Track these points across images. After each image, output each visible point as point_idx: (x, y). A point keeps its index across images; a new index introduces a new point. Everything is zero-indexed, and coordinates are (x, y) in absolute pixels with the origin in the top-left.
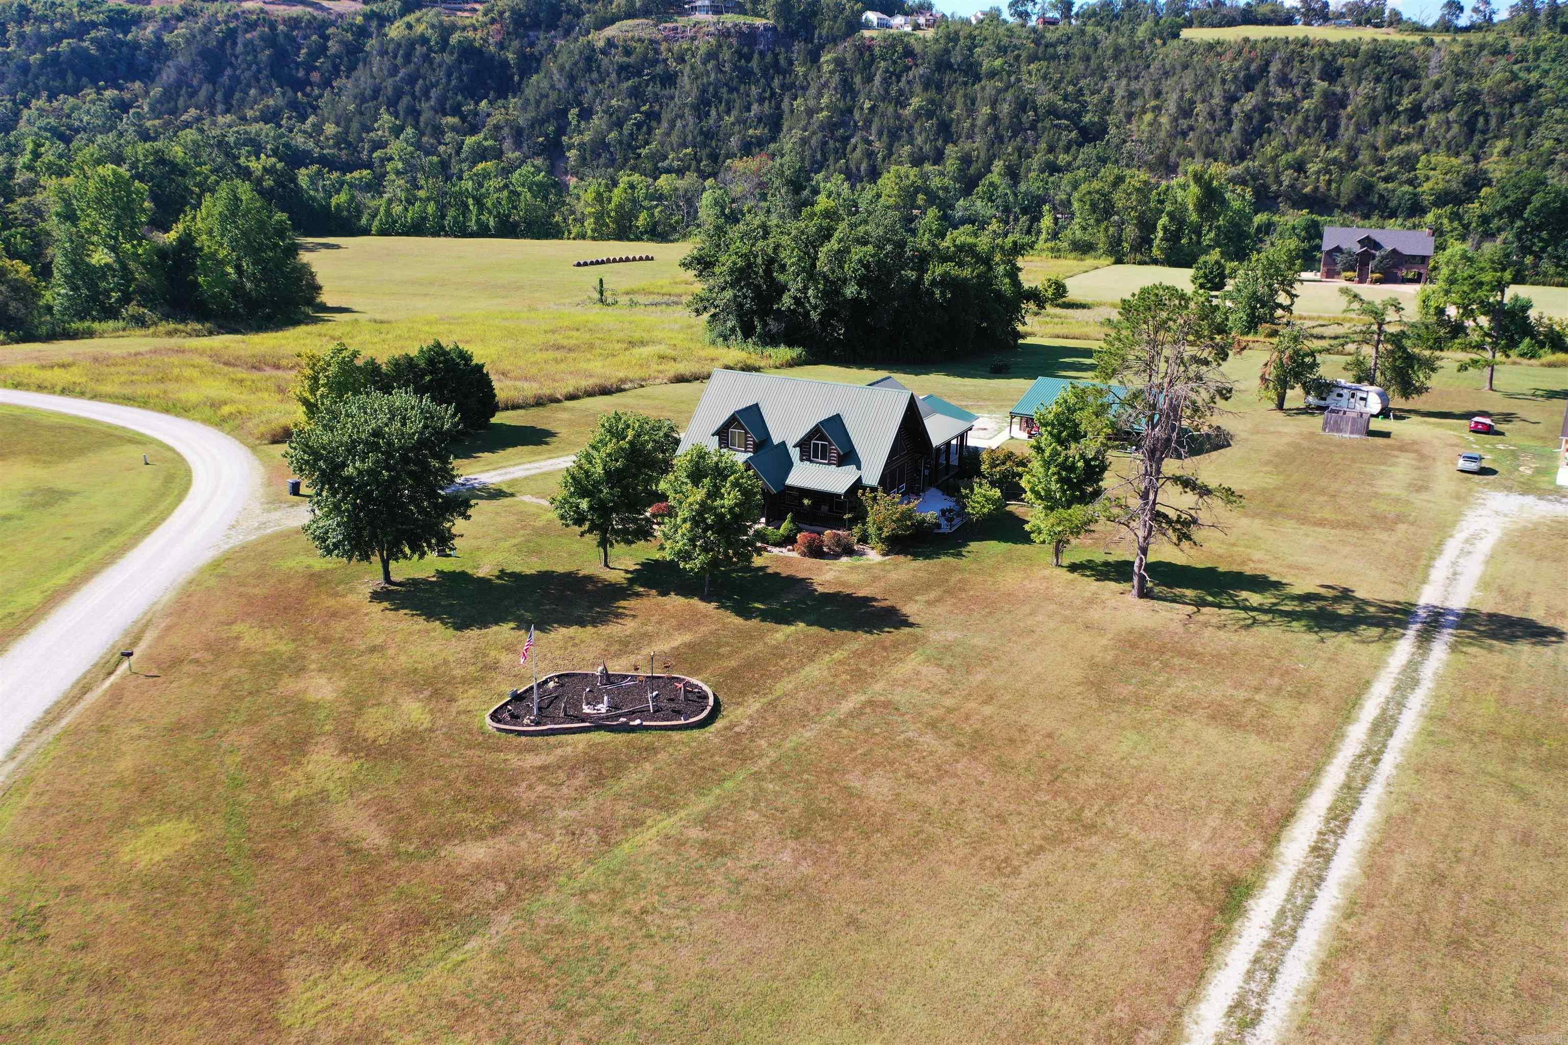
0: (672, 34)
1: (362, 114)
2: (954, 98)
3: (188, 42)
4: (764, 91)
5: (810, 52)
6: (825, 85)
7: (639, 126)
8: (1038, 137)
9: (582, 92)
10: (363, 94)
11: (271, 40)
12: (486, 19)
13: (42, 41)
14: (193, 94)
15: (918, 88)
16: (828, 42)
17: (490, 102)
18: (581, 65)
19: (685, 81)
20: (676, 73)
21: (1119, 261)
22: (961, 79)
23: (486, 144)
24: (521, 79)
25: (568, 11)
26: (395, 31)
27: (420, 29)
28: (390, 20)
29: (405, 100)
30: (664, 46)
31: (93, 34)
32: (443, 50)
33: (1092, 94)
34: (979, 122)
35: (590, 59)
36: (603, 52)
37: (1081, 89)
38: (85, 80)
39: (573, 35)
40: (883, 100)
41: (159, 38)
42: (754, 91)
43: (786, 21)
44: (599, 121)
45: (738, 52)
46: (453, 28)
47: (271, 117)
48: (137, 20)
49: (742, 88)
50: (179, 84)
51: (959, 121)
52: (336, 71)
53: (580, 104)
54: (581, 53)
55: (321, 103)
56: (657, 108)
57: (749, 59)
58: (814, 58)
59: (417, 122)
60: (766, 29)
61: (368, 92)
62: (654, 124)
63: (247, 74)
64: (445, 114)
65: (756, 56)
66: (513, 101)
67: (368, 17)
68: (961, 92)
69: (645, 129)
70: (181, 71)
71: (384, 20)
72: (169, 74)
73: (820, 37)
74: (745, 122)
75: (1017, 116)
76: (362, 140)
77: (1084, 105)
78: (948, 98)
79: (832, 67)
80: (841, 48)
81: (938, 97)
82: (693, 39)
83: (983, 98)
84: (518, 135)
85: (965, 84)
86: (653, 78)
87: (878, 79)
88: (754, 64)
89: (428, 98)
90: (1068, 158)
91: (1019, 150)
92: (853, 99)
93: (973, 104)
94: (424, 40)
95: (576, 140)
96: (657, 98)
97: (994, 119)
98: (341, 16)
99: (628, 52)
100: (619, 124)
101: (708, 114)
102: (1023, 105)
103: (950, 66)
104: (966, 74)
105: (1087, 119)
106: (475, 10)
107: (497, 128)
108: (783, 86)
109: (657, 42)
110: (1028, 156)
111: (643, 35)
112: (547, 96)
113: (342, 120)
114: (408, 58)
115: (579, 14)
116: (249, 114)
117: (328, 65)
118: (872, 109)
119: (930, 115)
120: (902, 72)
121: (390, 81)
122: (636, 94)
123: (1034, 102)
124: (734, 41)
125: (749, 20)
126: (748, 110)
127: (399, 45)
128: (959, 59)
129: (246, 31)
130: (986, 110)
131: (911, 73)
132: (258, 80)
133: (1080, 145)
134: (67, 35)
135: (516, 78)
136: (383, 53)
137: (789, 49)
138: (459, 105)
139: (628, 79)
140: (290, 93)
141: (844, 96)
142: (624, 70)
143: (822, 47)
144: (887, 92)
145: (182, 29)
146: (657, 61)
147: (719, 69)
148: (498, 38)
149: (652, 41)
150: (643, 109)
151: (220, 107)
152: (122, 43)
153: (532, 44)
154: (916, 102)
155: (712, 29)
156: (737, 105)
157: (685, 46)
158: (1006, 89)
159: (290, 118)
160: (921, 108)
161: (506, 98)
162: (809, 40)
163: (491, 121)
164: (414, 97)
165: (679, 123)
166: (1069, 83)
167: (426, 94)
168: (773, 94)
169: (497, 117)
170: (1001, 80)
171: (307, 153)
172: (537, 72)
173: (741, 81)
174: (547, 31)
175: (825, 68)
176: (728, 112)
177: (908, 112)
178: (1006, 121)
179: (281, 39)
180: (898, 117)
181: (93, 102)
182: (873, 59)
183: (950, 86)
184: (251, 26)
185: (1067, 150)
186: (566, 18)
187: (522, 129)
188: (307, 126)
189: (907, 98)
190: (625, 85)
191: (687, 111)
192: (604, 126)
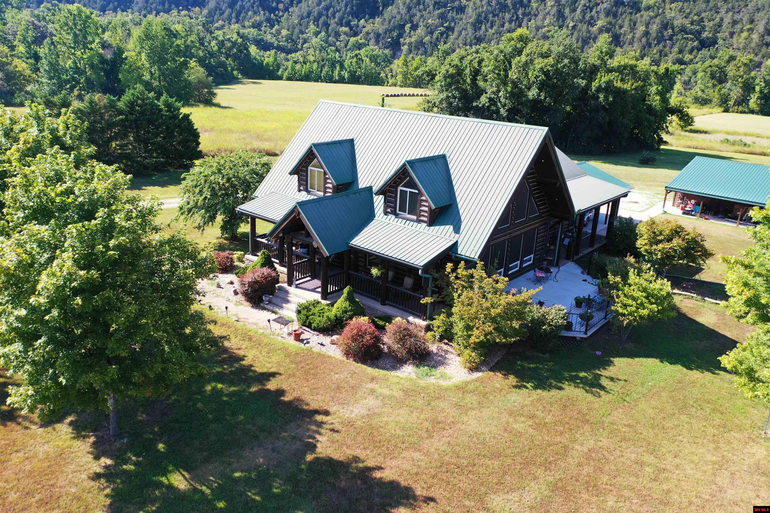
1: (301, 25)
2: (623, 22)
4: (513, 16)
6: (548, 13)
7: (442, 34)
8: (673, 45)
9: (414, 15)
10: (302, 15)
14: (222, 13)
15: (602, 15)
17: (366, 21)
19: (469, 10)
20: (465, 6)
21: (726, 111)
22: (628, 11)
23: (360, 41)
24: (383, 8)
29: (323, 18)
33: (710, 21)
34: (637, 35)
37: (702, 18)
38: (173, 6)
40: (581, 22)
42: (507, 16)
44: (421, 31)
47: (257, 26)
49: (501, 15)
50: (216, 9)
51: (625, 35)
53: (412, 22)
55: (282, 19)
56: (453, 24)
59: (328, 30)
61: (305, 14)
62: (450, 33)
63: (248, 4)
64: (342, 26)
66: (378, 20)
68: (628, 18)
69: (445, 35)
72: (212, 4)
74: (500, 33)
75: (661, 32)
76: (299, 38)
77: (703, 28)
78: (620, 21)
79: (552, 3)
81: (613, 21)
83: (641, 22)
84: (378, 36)
85: (631, 13)
86: (452, 9)
87: (579, 10)
89: (334, 18)
90: (691, 57)
91: (661, 52)
92: (563, 21)
93: (635, 25)
95: (407, 41)
96: (453, 19)
97: (647, 34)
100: (432, 33)
101: (480, 28)
102: (665, 26)
103: (623, 3)
104: (632, 8)
105: (704, 35)
107: (368, 33)
108: (524, 14)
110: (666, 55)
112: (395, 18)
113: (291, 28)
116: (247, 24)
117: (288, 1)
118: (574, 27)
119: (608, 31)
120: (594, 6)
121: (317, 8)
122: (442, 17)
123: (672, 24)
126: (503, 26)
130: (643, 28)
131: (599, 7)
132: (253, 7)
133: (699, 50)
135: (381, 8)
138: (350, 21)
139: (439, 9)
140: (267, 14)
141: (558, 20)
144: (584, 17)
150: (445, 25)
151: (234, 20)
154: (600, 23)
156: (497, 24)
158: (656, 17)
159: (266, 26)
160: (603, 27)
161: (374, 18)
163: (365, 30)
164: (327, 16)
165: (463, 33)
166: (695, 15)
167: (334, 16)
168: (518, 18)
169: (369, 28)
170: (653, 12)
171: (271, 44)
172: (392, 5)
173: (501, 10)
175: (549, 4)
176: (492, 27)
178: (654, 35)
180: (589, 32)
181: (175, 16)
183: (621, 15)
185: (691, 52)
187: (380, 34)
188: (274, 31)
189: (595, 21)
190: (437, 12)
191: (469, 26)
192: (423, 34)
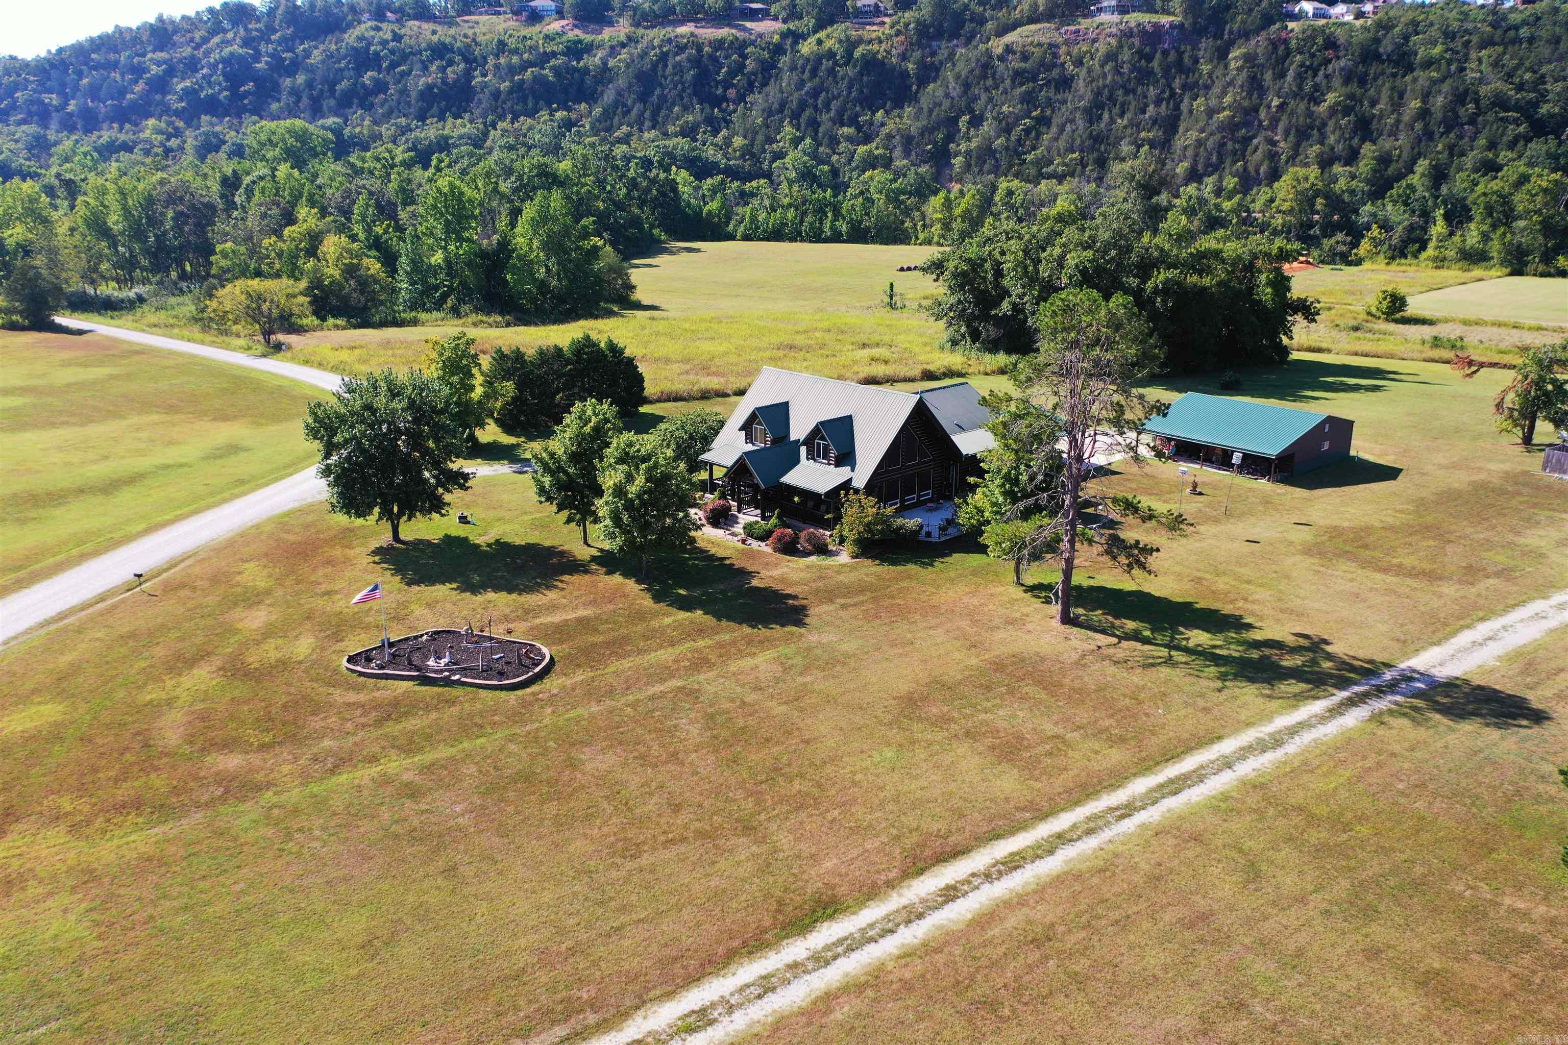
0: (1073, 37)
1: (768, 127)
2: (1379, 92)
3: (628, 66)
4: (1163, 92)
5: (1218, 49)
6: (1231, 83)
7: (1027, 131)
8: (1478, 132)
9: (976, 98)
10: (770, 108)
11: (696, 62)
12: (892, 32)
13: (512, 70)
14: (627, 112)
15: (1336, 82)
16: (1240, 36)
17: (887, 113)
18: (977, 72)
19: (1080, 84)
20: (1073, 76)
21: (1517, 272)
22: (1389, 71)
23: (876, 152)
24: (919, 88)
25: (972, 20)
26: (807, 48)
27: (828, 44)
28: (804, 37)
29: (808, 112)
30: (1063, 50)
31: (553, 62)
32: (847, 64)
33: (1556, 81)
34: (1406, 118)
35: (986, 66)
36: (1001, 58)
37: (1543, 76)
38: (542, 103)
39: (974, 43)
40: (1295, 96)
41: (605, 64)
42: (1152, 92)
43: (1195, 16)
44: (987, 127)
45: (1140, 52)
46: (860, 41)
47: (689, 132)
48: (589, 48)
49: (1139, 90)
50: (616, 105)
51: (1381, 117)
52: (750, 87)
53: (971, 111)
54: (978, 60)
55: (734, 117)
56: (1049, 112)
57: (1149, 59)
58: (1222, 55)
59: (816, 132)
60: (1172, 26)
61: (776, 106)
62: (1043, 129)
63: (674, 93)
64: (842, 125)
65: (1158, 55)
66: (908, 110)
67: (784, 35)
68: (1388, 85)
69: (1033, 134)
70: (619, 94)
71: (798, 37)
72: (609, 96)
73: (1231, 32)
74: (1139, 124)
75: (1454, 111)
76: (764, 151)
77: (1543, 97)
78: (1372, 92)
79: (1240, 63)
80: (1253, 42)
82: (1094, 41)
83: (1413, 90)
84: (908, 142)
85: (1394, 75)
86: (1048, 83)
87: (1291, 74)
88: (1155, 64)
89: (829, 110)
90: (1510, 155)
91: (1451, 148)
92: (1261, 97)
93: (1401, 97)
94: (831, 54)
95: (963, 147)
96: (1049, 103)
97: (1424, 114)
98: (760, 35)
99: (1025, 57)
100: (1008, 130)
101: (1100, 117)
102: (1460, 98)
103: (1377, 57)
104: (1397, 64)
105: (1544, 109)
106: (883, 23)
107: (890, 137)
108: (1184, 87)
109: (1057, 46)
110: (1463, 154)
111: (1044, 40)
112: (940, 105)
113: (750, 133)
114: (814, 73)
115: (982, 21)
116: (671, 129)
117: (744, 82)
118: (1281, 107)
119: (1347, 111)
120: (1320, 65)
121: (796, 95)
122: (1029, 99)
123: (1477, 93)
124: (1136, 41)
125: (1155, 18)
126: (1144, 112)
127: (808, 60)
128: (1390, 48)
129: (677, 54)
130: (1416, 104)
131: (1330, 67)
132: (682, 99)
133: (1528, 140)
134: (530, 65)
135: (914, 88)
136: (793, 68)
137: (1195, 48)
138: (857, 115)
139: (1022, 84)
140: (708, 109)
141: (1250, 94)
142: (1019, 76)
143: (1231, 44)
144: (1300, 87)
145: (624, 55)
146: (1054, 65)
147: (1117, 71)
148: (902, 49)
149: (1051, 45)
150: (1034, 114)
151: (647, 124)
152: (575, 70)
153: (933, 54)
154: (1331, 98)
155: (1114, 30)
156: (1132, 107)
157: (1084, 49)
158: (1443, 80)
159: (705, 133)
160: (1338, 104)
161: (902, 108)
162: (1218, 36)
163: (885, 131)
164: (816, 108)
165: (1068, 128)
166: (1527, 70)
167: (827, 106)
168: (1173, 94)
169: (891, 127)
170: (1438, 70)
171: (717, 164)
172: (935, 81)
173: (1140, 81)
174: (949, 40)
175: (1233, 65)
176: (1122, 115)
177: (1323, 108)
178: (1439, 115)
179: (705, 59)
180: (1310, 114)
181: (545, 122)
182: (1288, 53)
183: (1375, 79)
184: (681, 49)
185: (1512, 146)
186: (968, 26)
187: (912, 138)
188: (719, 139)
189: (1323, 95)
190: (1018, 91)
191: (1078, 115)
192: (992, 133)
